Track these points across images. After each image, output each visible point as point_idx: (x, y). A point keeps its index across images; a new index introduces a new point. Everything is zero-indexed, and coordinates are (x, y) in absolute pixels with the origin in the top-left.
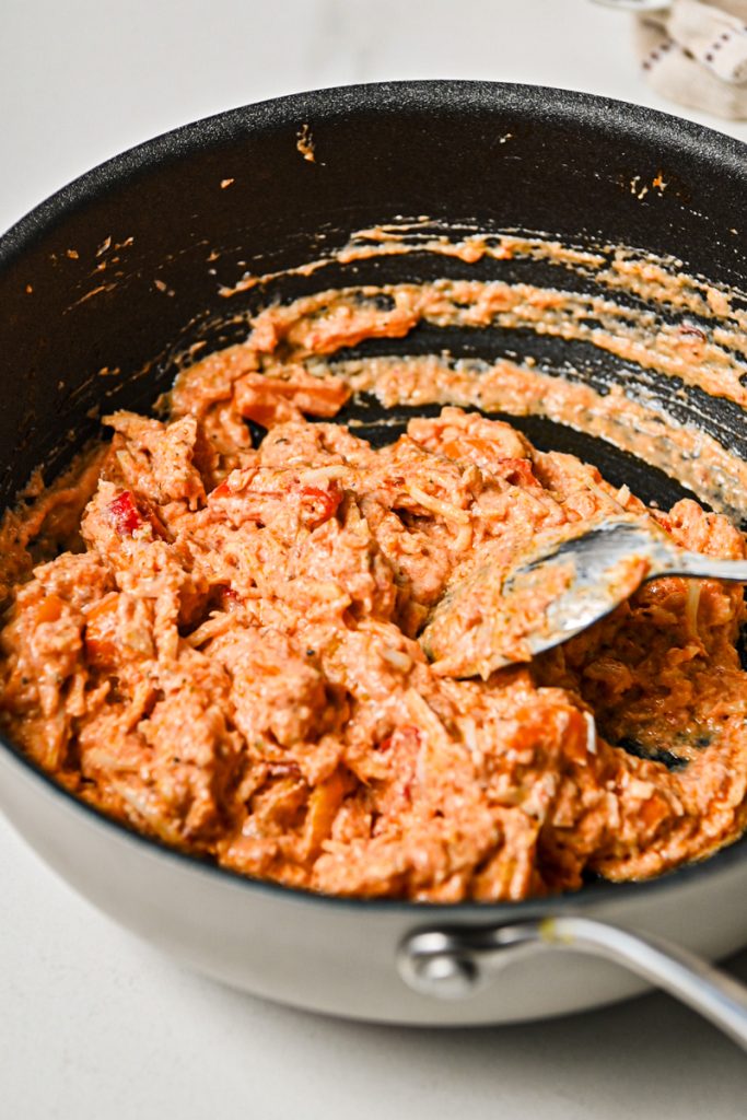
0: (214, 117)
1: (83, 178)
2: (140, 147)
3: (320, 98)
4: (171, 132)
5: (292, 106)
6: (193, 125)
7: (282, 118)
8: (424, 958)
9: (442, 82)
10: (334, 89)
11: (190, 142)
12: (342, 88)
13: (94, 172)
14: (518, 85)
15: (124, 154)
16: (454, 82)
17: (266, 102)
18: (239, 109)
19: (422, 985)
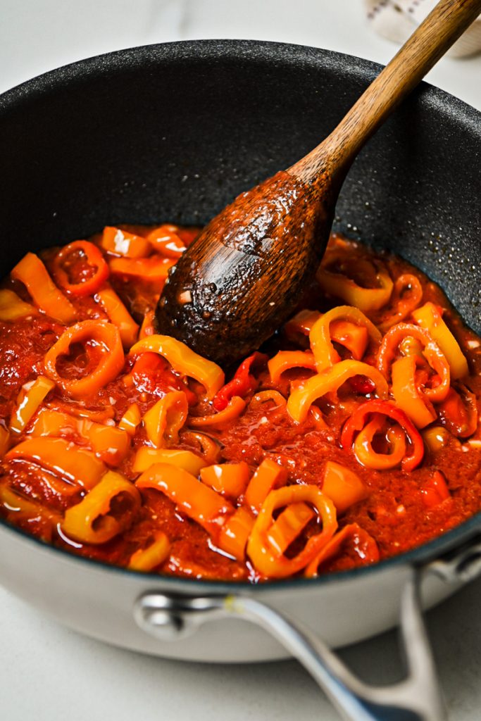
0: (130, 50)
1: (37, 78)
2: (77, 63)
3: (201, 44)
4: (100, 56)
5: (182, 48)
6: (115, 53)
7: (174, 55)
8: (150, 610)
9: (283, 44)
10: (212, 40)
11: (112, 64)
12: (217, 40)
13: (45, 75)
14: (332, 52)
15: (66, 66)
16: (290, 45)
17: (166, 44)
18: (147, 47)
19: (146, 627)
